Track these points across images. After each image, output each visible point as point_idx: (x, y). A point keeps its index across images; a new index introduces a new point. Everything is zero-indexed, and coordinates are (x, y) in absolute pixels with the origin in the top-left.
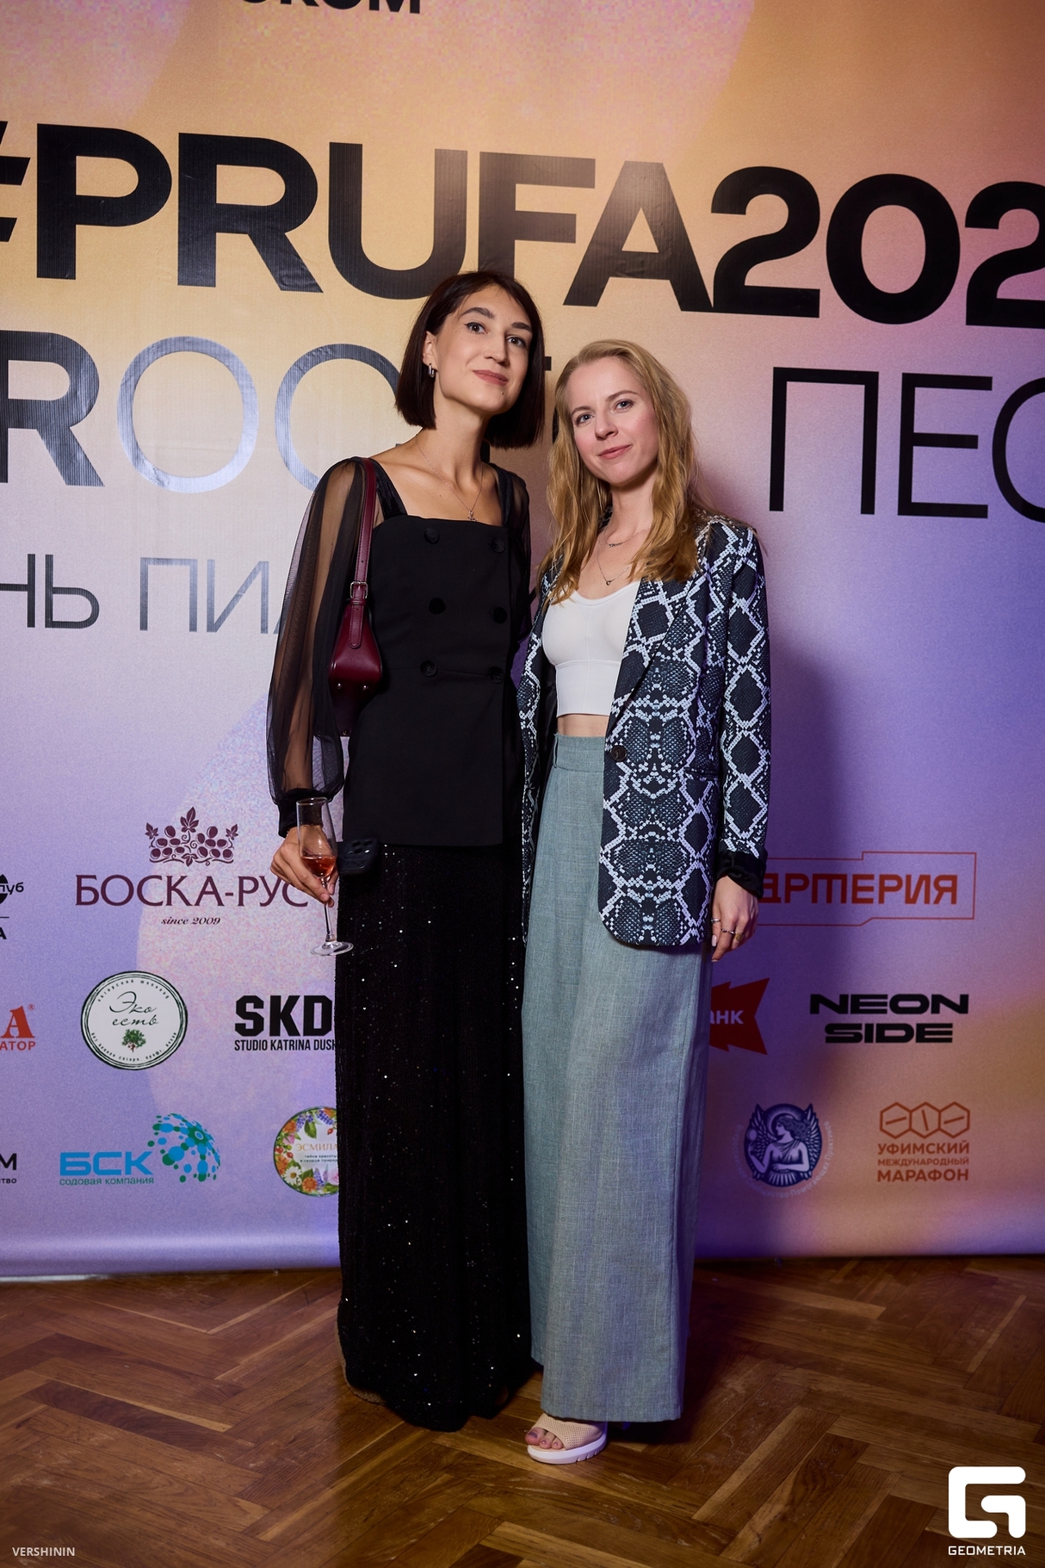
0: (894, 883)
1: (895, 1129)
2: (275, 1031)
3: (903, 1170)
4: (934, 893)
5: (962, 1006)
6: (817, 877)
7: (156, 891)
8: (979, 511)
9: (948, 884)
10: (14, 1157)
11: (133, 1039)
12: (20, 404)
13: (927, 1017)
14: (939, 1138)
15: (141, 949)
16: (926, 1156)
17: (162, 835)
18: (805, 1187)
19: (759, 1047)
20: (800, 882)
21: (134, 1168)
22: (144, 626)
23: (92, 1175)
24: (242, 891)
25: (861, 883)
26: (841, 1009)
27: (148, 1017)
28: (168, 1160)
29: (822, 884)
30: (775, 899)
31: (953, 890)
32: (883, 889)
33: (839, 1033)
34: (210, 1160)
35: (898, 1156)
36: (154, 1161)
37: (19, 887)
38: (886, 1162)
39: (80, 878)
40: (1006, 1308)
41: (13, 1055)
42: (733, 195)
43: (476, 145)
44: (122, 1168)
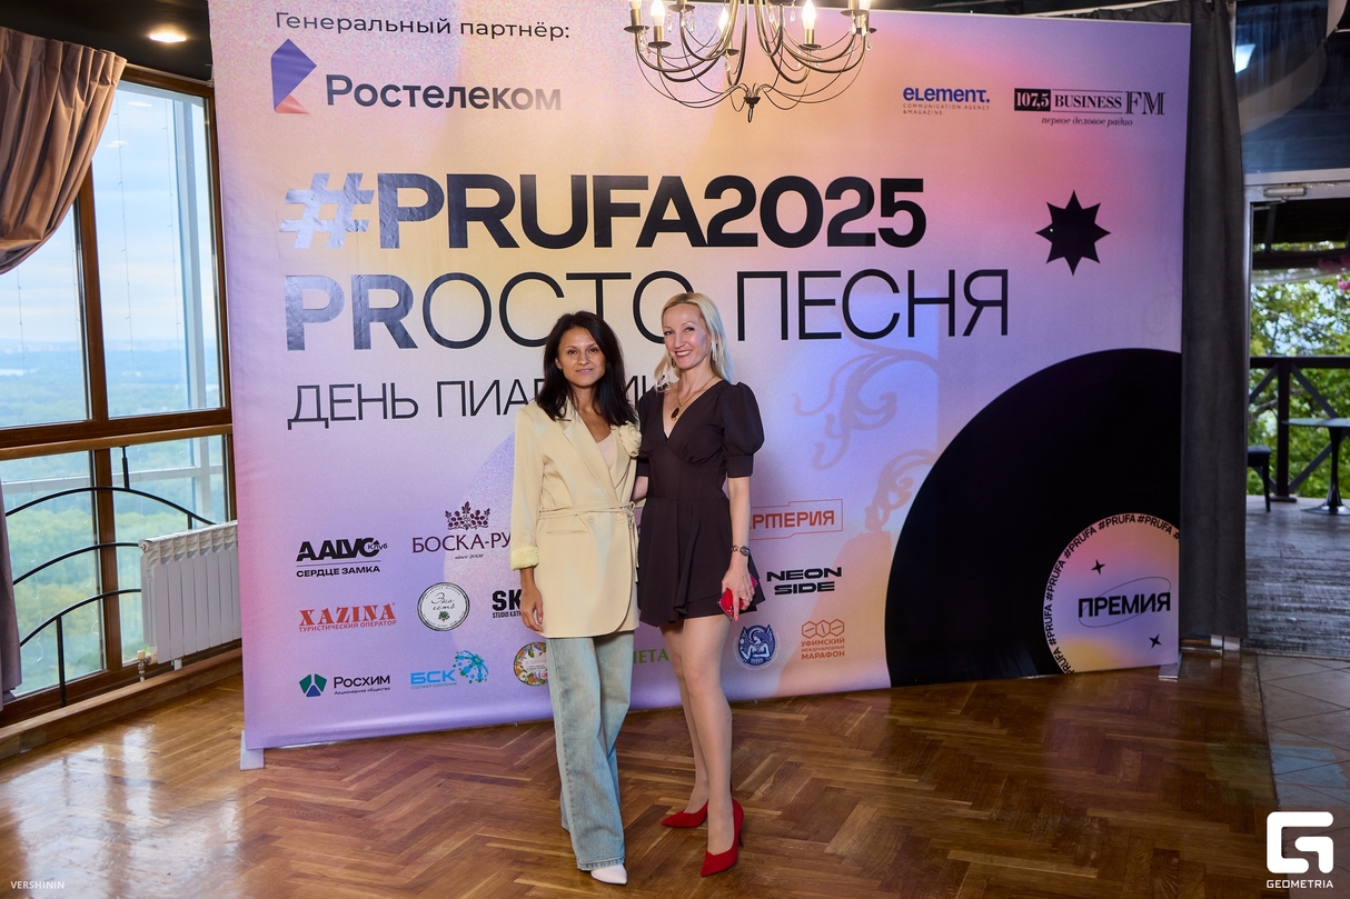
0: (804, 516)
1: (809, 634)
2: (512, 607)
3: (814, 653)
4: (823, 520)
5: (839, 573)
6: (767, 516)
7: (452, 543)
8: (837, 336)
9: (830, 515)
10: (388, 677)
11: (444, 616)
12: (374, 310)
13: (822, 579)
14: (830, 637)
15: (446, 572)
16: (825, 646)
17: (453, 516)
18: (768, 664)
20: (760, 519)
21: (447, 678)
22: (440, 415)
23: (427, 683)
24: (493, 541)
25: (788, 517)
26: (782, 578)
27: (450, 604)
28: (463, 673)
29: (770, 519)
31: (832, 518)
32: (799, 519)
33: (781, 590)
34: (483, 671)
35: (811, 646)
36: (456, 675)
37: (385, 546)
38: (806, 650)
39: (414, 539)
40: (863, 712)
41: (386, 628)
42: (714, 190)
43: (590, 172)
44: (441, 678)
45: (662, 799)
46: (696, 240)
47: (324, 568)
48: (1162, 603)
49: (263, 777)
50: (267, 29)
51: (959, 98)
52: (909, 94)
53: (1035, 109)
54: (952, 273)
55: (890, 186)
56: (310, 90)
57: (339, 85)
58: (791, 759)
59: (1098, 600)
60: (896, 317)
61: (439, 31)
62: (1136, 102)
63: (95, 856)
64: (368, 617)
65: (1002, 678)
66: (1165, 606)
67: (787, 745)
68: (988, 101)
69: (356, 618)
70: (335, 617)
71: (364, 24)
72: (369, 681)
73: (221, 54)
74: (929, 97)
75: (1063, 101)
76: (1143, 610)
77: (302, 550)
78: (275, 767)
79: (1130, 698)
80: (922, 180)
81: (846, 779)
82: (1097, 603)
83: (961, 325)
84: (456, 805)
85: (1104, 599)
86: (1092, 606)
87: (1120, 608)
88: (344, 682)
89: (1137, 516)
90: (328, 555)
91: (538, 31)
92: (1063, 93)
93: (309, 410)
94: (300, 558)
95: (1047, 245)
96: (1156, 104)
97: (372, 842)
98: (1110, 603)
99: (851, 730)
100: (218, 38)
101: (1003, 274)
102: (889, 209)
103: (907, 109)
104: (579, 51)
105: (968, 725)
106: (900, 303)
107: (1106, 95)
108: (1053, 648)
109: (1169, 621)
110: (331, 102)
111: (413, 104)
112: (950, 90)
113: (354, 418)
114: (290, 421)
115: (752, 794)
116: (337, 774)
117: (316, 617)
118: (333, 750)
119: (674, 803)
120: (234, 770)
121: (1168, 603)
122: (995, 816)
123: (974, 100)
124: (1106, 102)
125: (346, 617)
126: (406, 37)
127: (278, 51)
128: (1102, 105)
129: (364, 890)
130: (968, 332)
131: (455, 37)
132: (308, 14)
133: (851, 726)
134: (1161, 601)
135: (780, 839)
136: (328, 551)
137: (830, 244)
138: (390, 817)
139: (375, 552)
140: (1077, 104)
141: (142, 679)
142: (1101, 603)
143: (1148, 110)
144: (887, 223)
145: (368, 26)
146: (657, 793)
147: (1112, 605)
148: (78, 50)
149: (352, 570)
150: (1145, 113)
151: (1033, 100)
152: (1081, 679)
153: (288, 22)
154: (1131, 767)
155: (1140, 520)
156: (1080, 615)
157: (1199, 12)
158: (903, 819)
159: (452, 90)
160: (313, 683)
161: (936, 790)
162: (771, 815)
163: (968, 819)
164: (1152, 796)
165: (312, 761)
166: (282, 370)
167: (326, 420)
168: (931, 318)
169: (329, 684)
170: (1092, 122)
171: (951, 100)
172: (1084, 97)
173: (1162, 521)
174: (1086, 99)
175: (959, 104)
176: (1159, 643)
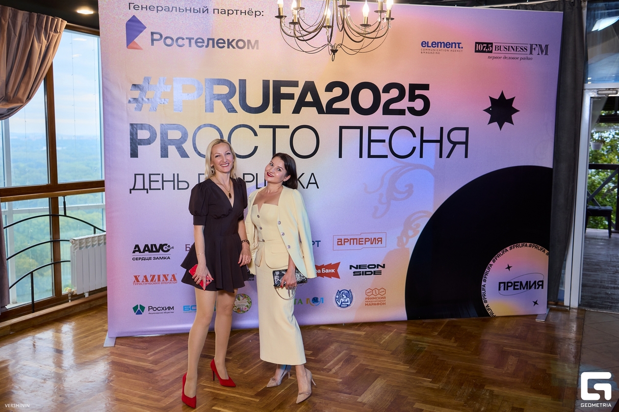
0: (368, 240)
1: (369, 294)
3: (371, 303)
4: (377, 242)
5: (384, 267)
6: (351, 239)
8: (386, 157)
9: (380, 240)
10: (173, 307)
12: (170, 140)
13: (376, 269)
14: (379, 296)
16: (376, 300)
18: (349, 308)
19: (338, 277)
20: (347, 240)
23: (191, 310)
25: (360, 240)
26: (357, 268)
29: (352, 240)
30: (342, 244)
31: (381, 241)
32: (365, 241)
33: (356, 273)
35: (370, 300)
37: (173, 248)
38: (367, 302)
39: (186, 245)
40: (392, 331)
41: (172, 285)
42: (330, 88)
43: (271, 78)
46: (321, 111)
47: (145, 257)
48: (539, 285)
49: (113, 351)
50: (124, 10)
51: (448, 46)
52: (424, 44)
53: (485, 52)
54: (442, 129)
55: (413, 87)
56: (143, 39)
57: (156, 37)
58: (353, 354)
59: (508, 283)
60: (414, 148)
61: (203, 12)
62: (534, 49)
63: (31, 386)
64: (164, 280)
65: (460, 317)
66: (541, 287)
67: (353, 346)
68: (462, 48)
69: (159, 280)
70: (149, 279)
71: (169, 9)
72: (164, 309)
73: (103, 22)
74: (434, 46)
75: (499, 48)
76: (530, 288)
77: (135, 248)
78: (119, 346)
79: (519, 330)
80: (429, 84)
81: (375, 365)
82: (507, 284)
83: (445, 152)
85: (511, 282)
86: (505, 285)
87: (519, 287)
88: (153, 308)
89: (528, 244)
90: (147, 251)
91: (249, 13)
92: (499, 45)
93: (139, 185)
94: (134, 252)
95: (489, 116)
96: (544, 50)
97: (153, 385)
98: (514, 285)
99: (384, 340)
100: (102, 14)
101: (467, 129)
103: (423, 51)
104: (268, 22)
105: (439, 340)
106: (416, 142)
107: (520, 45)
108: (485, 305)
109: (542, 294)
110: (152, 44)
111: (190, 45)
112: (444, 43)
113: (160, 189)
114: (131, 190)
115: (331, 370)
116: (146, 351)
117: (141, 279)
118: (147, 339)
120: (101, 347)
121: (542, 285)
122: (441, 387)
123: (455, 48)
124: (520, 49)
125: (154, 279)
126: (188, 15)
127: (129, 21)
128: (518, 50)
129: (144, 409)
130: (448, 156)
131: (210, 15)
132: (143, 4)
133: (384, 338)
134: (539, 284)
135: (338, 393)
136: (147, 249)
137: (384, 114)
138: (164, 373)
139: (168, 250)
140: (506, 50)
141: (70, 301)
142: (510, 284)
143: (540, 53)
144: (411, 104)
145: (171, 10)
147: (515, 286)
148: (44, 17)
149: (157, 258)
150: (538, 54)
151: (484, 47)
152: (498, 319)
153: (134, 7)
154: (512, 365)
155: (530, 246)
156: (499, 290)
157: (568, 6)
158: (398, 386)
159: (209, 40)
160: (139, 309)
161: (417, 372)
162: (337, 381)
163: (428, 388)
164: (518, 380)
165: (136, 344)
166: (127, 167)
167: (147, 190)
168: (431, 149)
169: (146, 309)
170: (512, 58)
171: (444, 47)
172: (509, 47)
173: (540, 247)
174: (510, 47)
175: (448, 49)
176: (537, 304)
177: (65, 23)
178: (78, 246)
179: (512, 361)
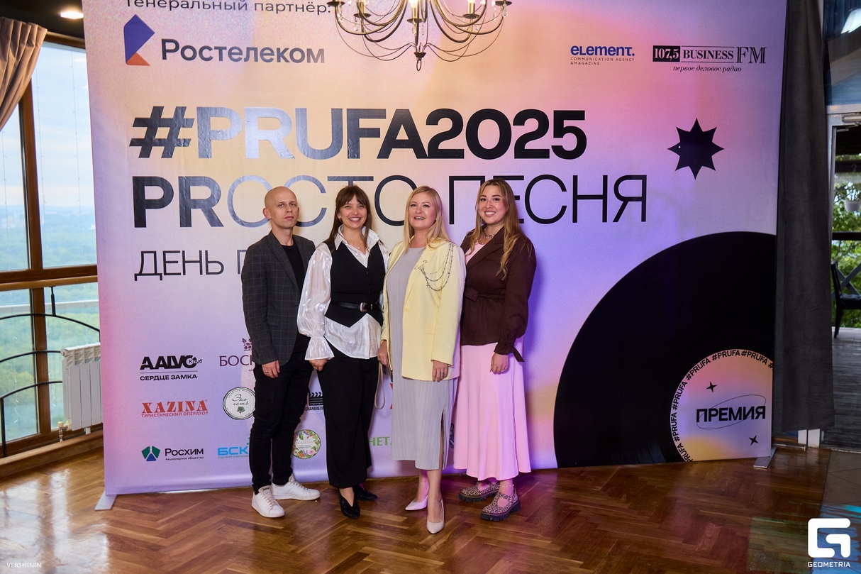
7: (246, 360)
10: (202, 450)
11: (241, 410)
12: (194, 200)
15: (242, 380)
17: (247, 341)
21: (242, 452)
23: (229, 455)
27: (245, 402)
37: (201, 361)
39: (221, 357)
40: (532, 486)
41: (201, 416)
42: (433, 119)
43: (345, 106)
44: (239, 452)
45: (366, 548)
46: (420, 154)
47: (159, 375)
48: (759, 414)
49: (107, 516)
50: (121, 7)
51: (612, 53)
52: (575, 50)
53: (668, 60)
54: (605, 178)
55: (560, 116)
56: (149, 50)
57: (170, 46)
58: (467, 521)
59: (711, 410)
60: (564, 208)
61: (240, 9)
62: (744, 54)
64: (189, 409)
65: (639, 463)
66: (761, 416)
67: (470, 509)
68: (633, 55)
69: (181, 409)
70: (166, 408)
71: (188, 4)
72: (189, 452)
73: (90, 25)
74: (590, 52)
75: (689, 54)
76: (745, 417)
77: (144, 362)
78: (117, 509)
79: (727, 482)
80: (584, 111)
81: (499, 538)
82: (710, 413)
83: (612, 214)
84: (224, 545)
85: (716, 410)
86: (707, 414)
87: (727, 417)
88: (171, 451)
89: (741, 351)
90: (161, 366)
91: (309, 8)
92: (690, 49)
93: (149, 268)
94: (142, 368)
95: (677, 157)
96: (759, 55)
98: (720, 413)
100: (88, 14)
101: (643, 178)
102: (559, 132)
103: (573, 61)
105: (603, 499)
106: (567, 199)
107: (722, 49)
108: (677, 444)
109: (764, 427)
110: (164, 58)
111: (221, 59)
112: (605, 48)
113: (180, 274)
115: (429, 547)
116: (156, 517)
117: (153, 408)
119: (372, 552)
120: (90, 510)
121: (764, 413)
123: (623, 54)
124: (721, 55)
125: (173, 408)
126: (216, 13)
127: (129, 22)
128: (718, 57)
130: (616, 219)
131: (250, 13)
134: (758, 412)
136: (161, 363)
137: (517, 156)
138: (176, 552)
139: (194, 365)
140: (700, 56)
141: (61, 440)
142: (713, 412)
143: (753, 60)
144: (558, 142)
145: (190, 5)
146: (363, 543)
147: (721, 414)
148: (10, 23)
150: (751, 62)
151: (666, 54)
152: (696, 466)
153: (136, 3)
154: (710, 538)
155: (744, 354)
156: (698, 421)
159: (249, 49)
160: (151, 452)
161: (561, 551)
162: (436, 565)
164: (718, 563)
165: (145, 506)
166: (132, 241)
167: (161, 275)
168: (589, 209)
169: (162, 453)
170: (711, 69)
171: (606, 54)
172: (705, 52)
173: (759, 355)
174: (707, 52)
175: (612, 57)
176: (756, 442)
177: (45, 32)
178: (72, 359)
179: (712, 531)
